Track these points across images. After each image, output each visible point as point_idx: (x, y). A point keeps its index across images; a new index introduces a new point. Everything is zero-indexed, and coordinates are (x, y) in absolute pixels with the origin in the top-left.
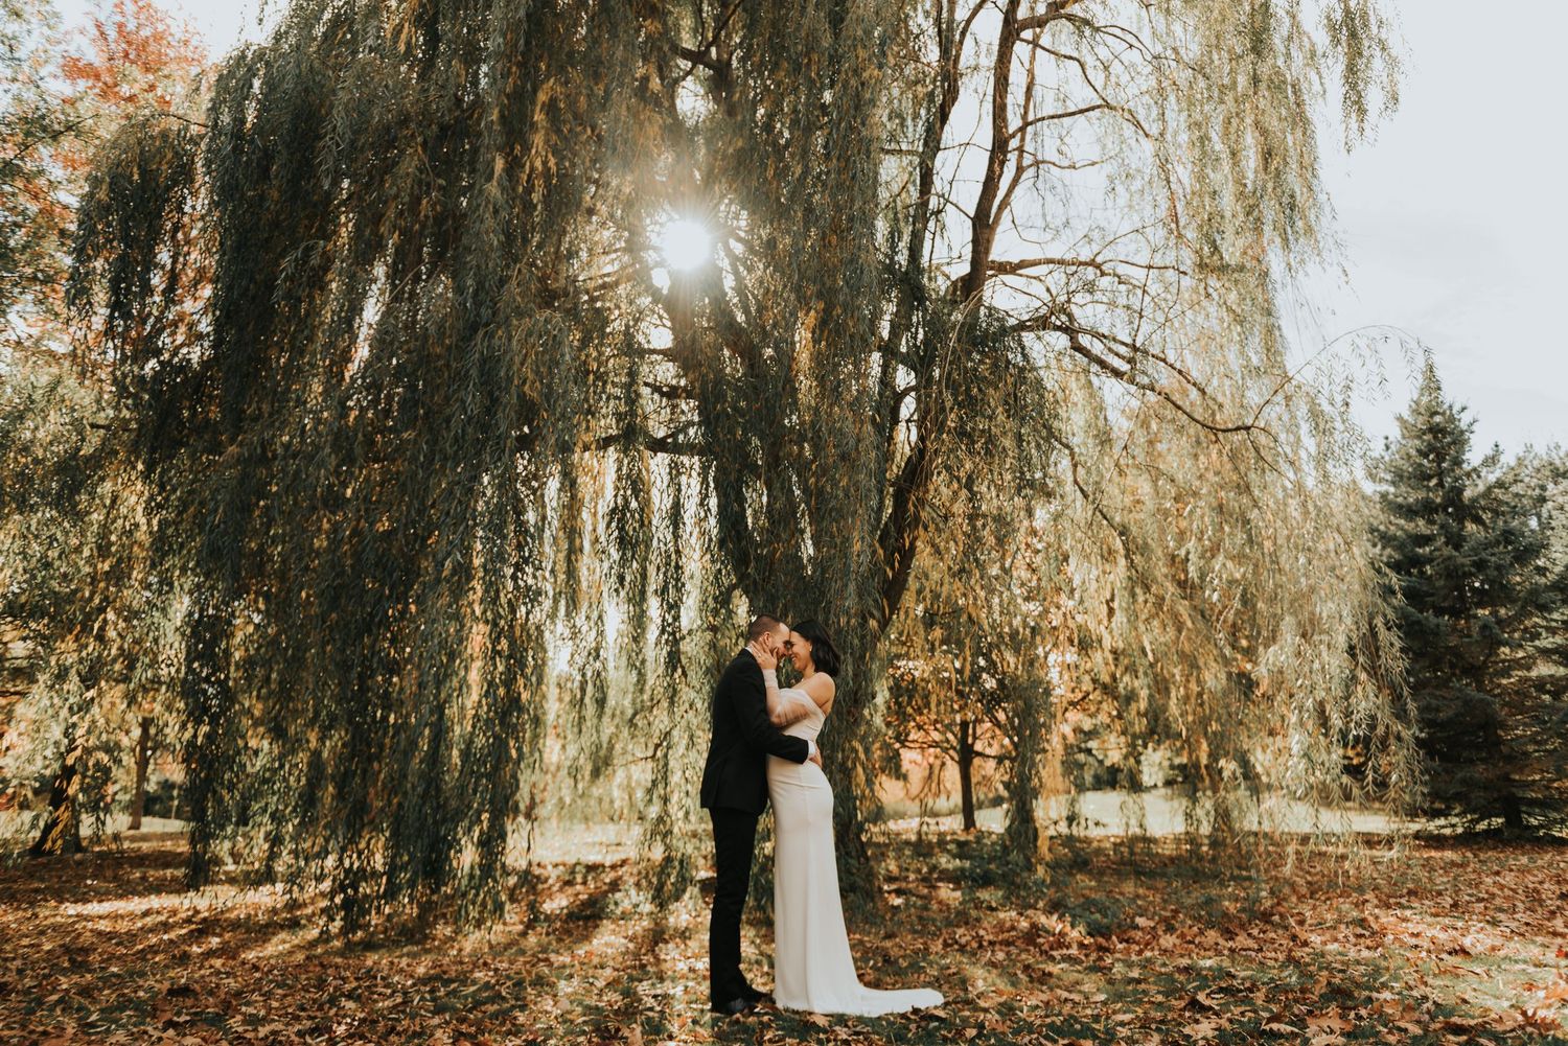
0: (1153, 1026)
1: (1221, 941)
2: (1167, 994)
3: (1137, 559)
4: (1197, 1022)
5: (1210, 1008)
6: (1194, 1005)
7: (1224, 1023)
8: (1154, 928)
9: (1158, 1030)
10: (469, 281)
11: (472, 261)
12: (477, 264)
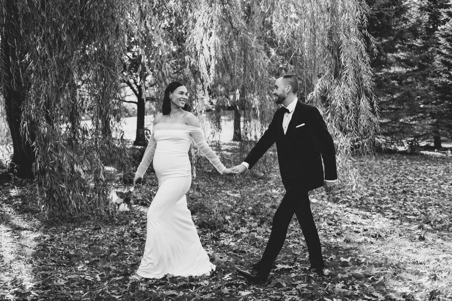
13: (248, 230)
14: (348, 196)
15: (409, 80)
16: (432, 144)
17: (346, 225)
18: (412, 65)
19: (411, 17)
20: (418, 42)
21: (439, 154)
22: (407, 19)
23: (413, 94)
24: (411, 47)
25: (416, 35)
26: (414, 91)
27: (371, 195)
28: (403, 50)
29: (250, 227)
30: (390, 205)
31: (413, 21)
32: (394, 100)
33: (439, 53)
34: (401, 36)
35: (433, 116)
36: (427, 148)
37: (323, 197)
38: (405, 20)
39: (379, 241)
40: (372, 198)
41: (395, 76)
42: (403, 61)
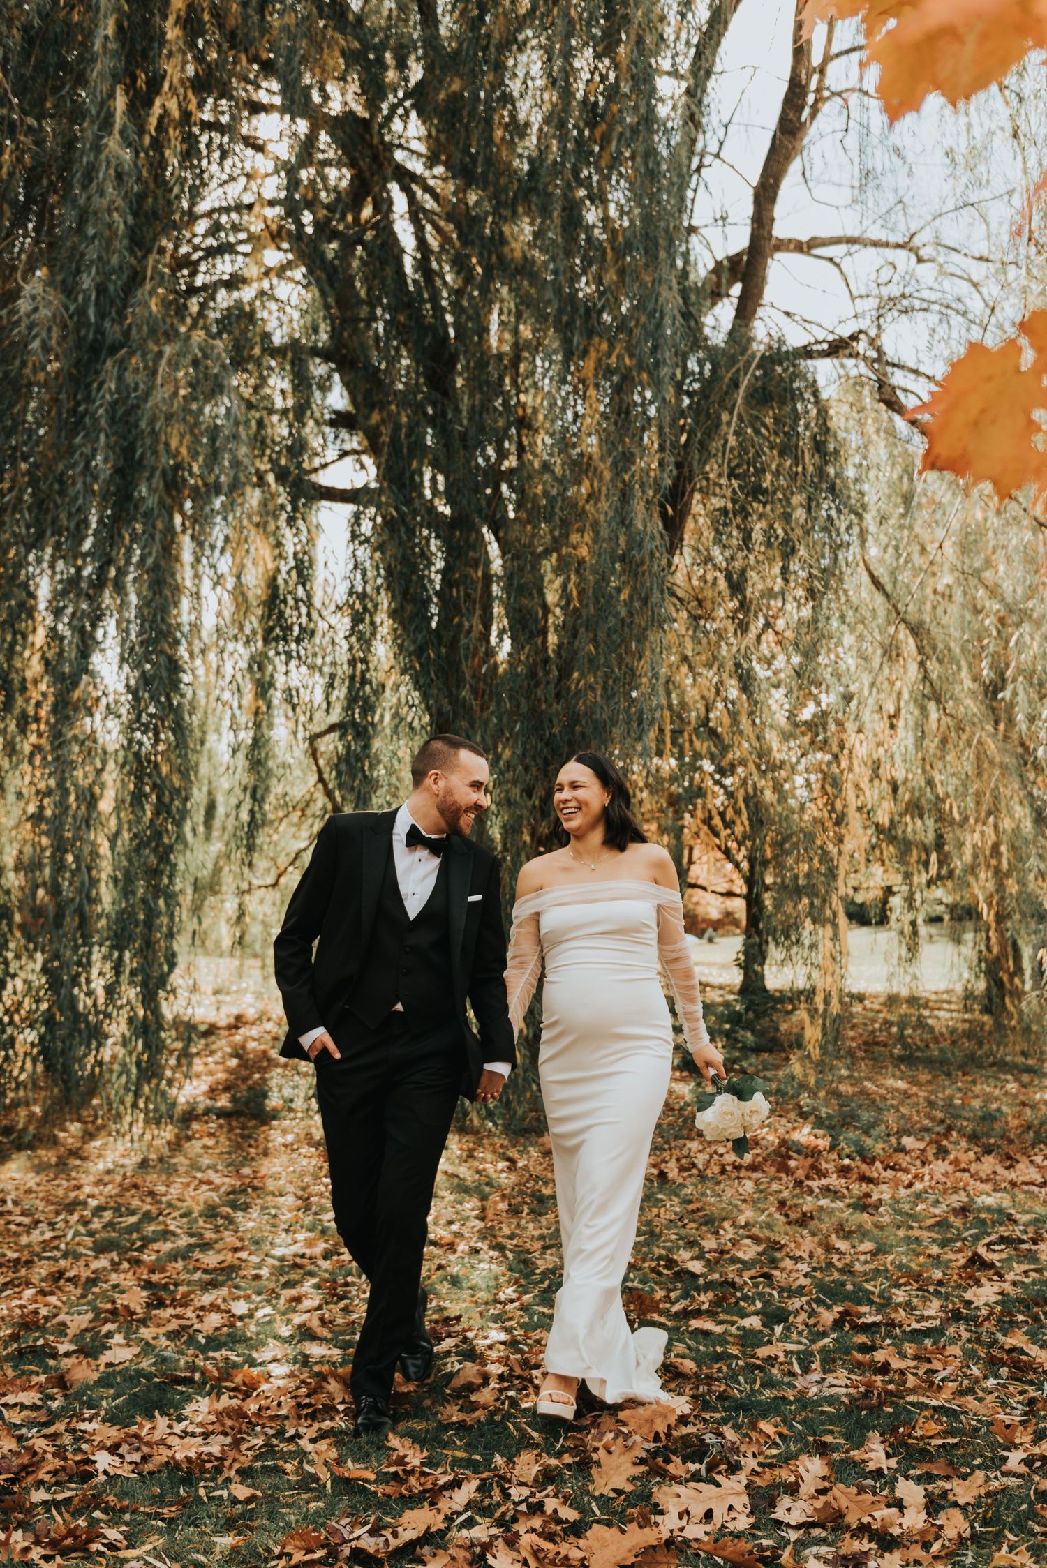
0: (931, 1289)
1: (1000, 1170)
2: (943, 1244)
3: (932, 665)
4: (978, 1283)
5: (991, 1265)
6: (977, 1261)
7: (1008, 1287)
8: (923, 1151)
9: (937, 1294)
10: (87, 282)
11: (92, 254)
12: (100, 258)
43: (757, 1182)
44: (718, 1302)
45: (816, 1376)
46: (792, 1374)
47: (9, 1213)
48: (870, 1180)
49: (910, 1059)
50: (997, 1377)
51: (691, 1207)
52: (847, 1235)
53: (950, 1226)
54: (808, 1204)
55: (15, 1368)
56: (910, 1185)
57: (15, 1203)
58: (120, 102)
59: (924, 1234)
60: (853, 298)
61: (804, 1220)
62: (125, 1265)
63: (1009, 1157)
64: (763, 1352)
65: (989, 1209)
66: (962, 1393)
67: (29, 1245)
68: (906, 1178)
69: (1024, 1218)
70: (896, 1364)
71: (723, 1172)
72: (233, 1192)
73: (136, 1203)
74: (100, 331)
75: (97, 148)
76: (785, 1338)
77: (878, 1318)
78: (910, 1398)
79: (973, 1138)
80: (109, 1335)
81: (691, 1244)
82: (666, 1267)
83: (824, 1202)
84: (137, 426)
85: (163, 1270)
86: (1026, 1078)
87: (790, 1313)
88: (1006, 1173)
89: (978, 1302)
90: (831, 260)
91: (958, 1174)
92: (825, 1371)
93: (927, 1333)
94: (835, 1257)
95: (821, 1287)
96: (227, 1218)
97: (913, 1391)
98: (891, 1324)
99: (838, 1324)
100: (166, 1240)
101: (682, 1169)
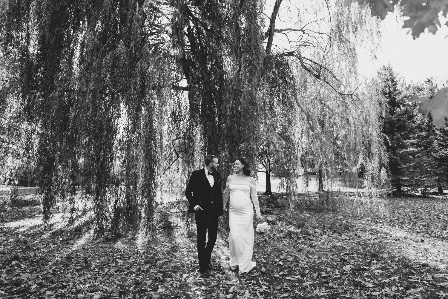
2: (333, 255)
4: (344, 265)
5: (346, 261)
6: (342, 259)
7: (351, 266)
9: (336, 268)
10: (132, 44)
11: (133, 38)
12: (135, 39)
13: (327, 236)
14: (383, 220)
15: (419, 155)
16: (437, 192)
17: (380, 234)
18: (420, 146)
19: (418, 120)
20: (424, 134)
21: (441, 197)
22: (415, 121)
23: (422, 163)
24: (419, 137)
25: (421, 130)
26: (422, 161)
27: (396, 220)
28: (414, 138)
29: (328, 235)
30: (407, 225)
31: (419, 122)
32: (411, 166)
33: (436, 139)
34: (412, 131)
35: (436, 175)
36: (434, 193)
37: (368, 220)
38: (414, 122)
39: (398, 242)
40: (397, 221)
41: (411, 153)
42: (415, 144)
43: (286, 241)
44: (289, 272)
45: (318, 290)
46: (313, 290)
47: (123, 255)
48: (311, 240)
49: (308, 209)
50: (358, 289)
51: (274, 248)
52: (311, 254)
53: (333, 251)
54: (300, 246)
55: (139, 295)
56: (320, 241)
57: (124, 252)
58: (137, 4)
59: (328, 253)
60: (289, 42)
61: (300, 250)
62: (153, 267)
63: (340, 233)
64: (304, 284)
65: (339, 246)
66: (352, 293)
67: (130, 263)
68: (319, 239)
69: (348, 248)
70: (335, 287)
71: (278, 239)
72: (172, 248)
73: (151, 251)
74: (135, 55)
75: (133, 15)
76: (307, 281)
77: (326, 275)
78: (341, 295)
79: (330, 228)
80: (158, 285)
81: (278, 257)
82: (274, 263)
83: (303, 246)
84: (145, 76)
85: (162, 268)
86: (335, 213)
87: (306, 274)
88: (340, 237)
89: (347, 270)
90: (285, 34)
91: (330, 238)
92: (319, 289)
93: (338, 278)
94: (310, 259)
95: (311, 267)
96: (172, 254)
97: (341, 293)
98: (329, 276)
99: (318, 277)
100: (161, 260)
101: (269, 238)
